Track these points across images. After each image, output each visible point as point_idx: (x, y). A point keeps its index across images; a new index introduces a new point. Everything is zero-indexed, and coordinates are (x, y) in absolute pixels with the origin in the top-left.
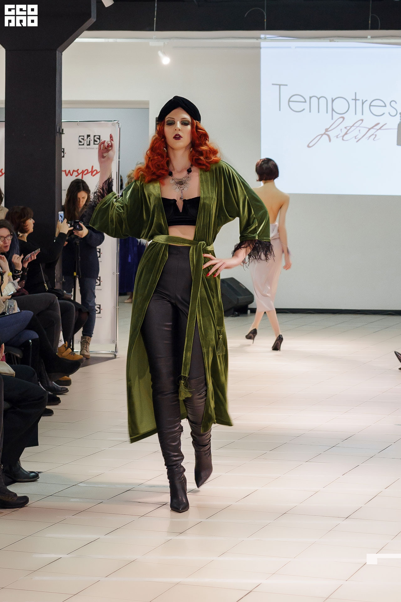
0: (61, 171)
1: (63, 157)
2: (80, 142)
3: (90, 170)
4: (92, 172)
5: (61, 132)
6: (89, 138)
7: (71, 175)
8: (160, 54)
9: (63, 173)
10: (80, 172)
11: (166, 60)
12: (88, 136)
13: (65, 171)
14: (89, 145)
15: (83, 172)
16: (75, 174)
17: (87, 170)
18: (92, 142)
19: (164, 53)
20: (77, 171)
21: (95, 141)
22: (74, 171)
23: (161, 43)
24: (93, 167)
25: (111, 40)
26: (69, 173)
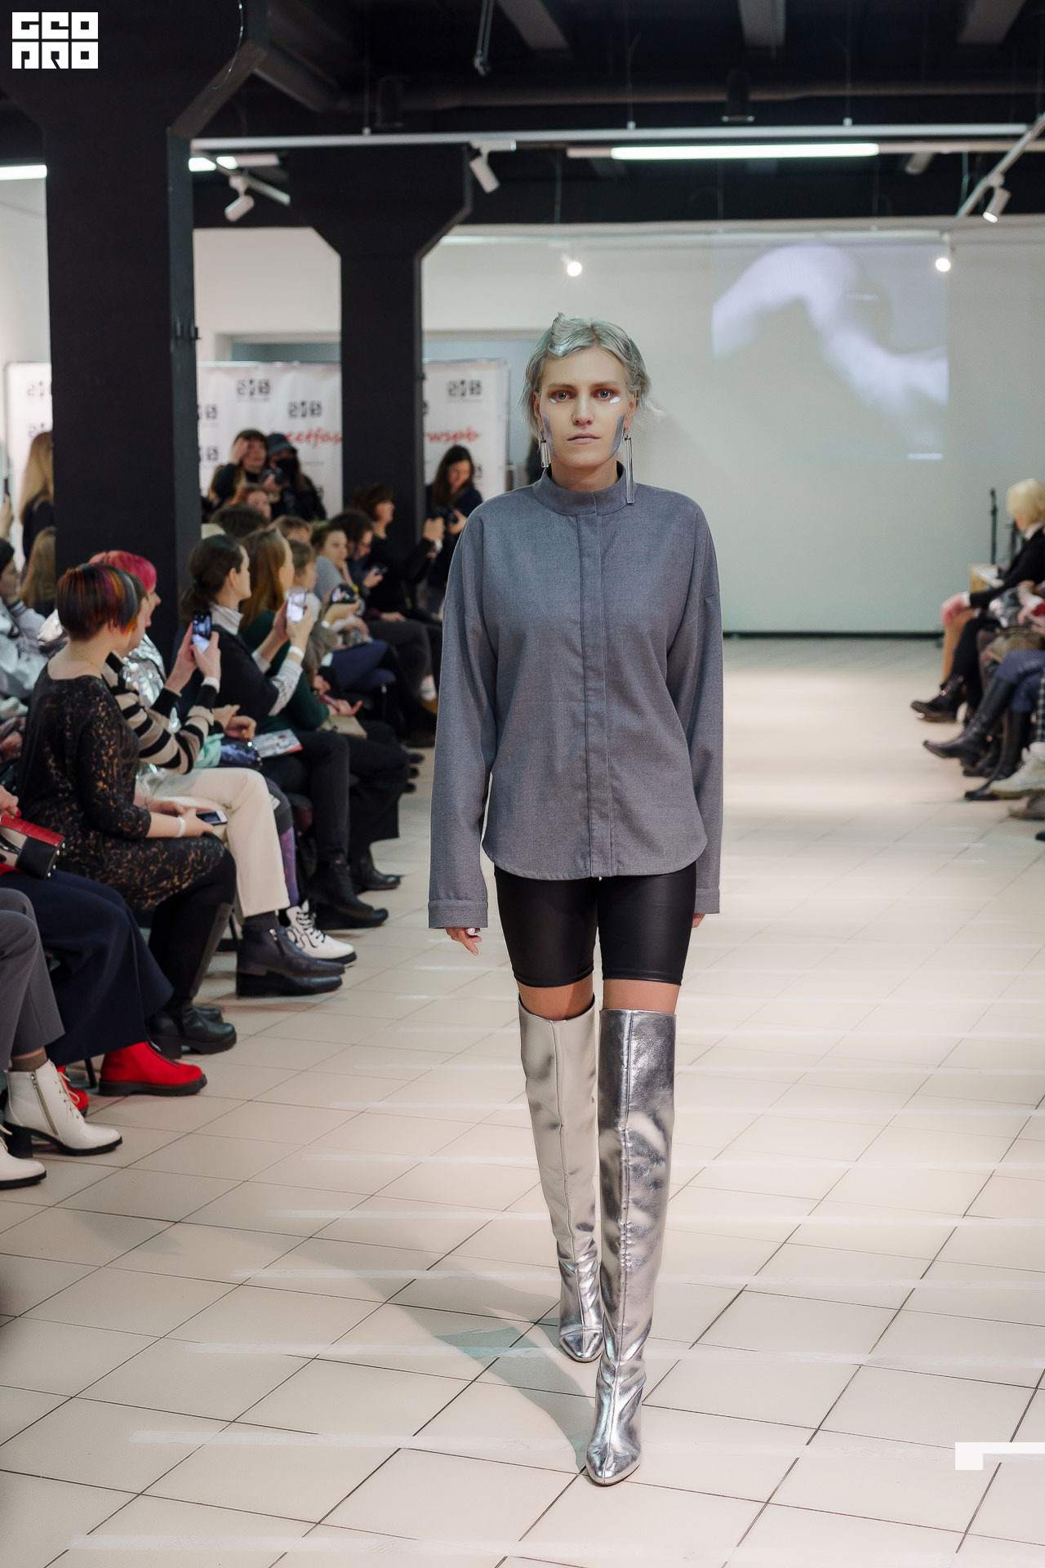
0: (422, 434)
1: (426, 413)
2: (450, 391)
3: (465, 431)
4: (469, 435)
5: (422, 378)
6: (465, 386)
7: (439, 439)
8: (565, 258)
9: (427, 441)
10: (451, 434)
11: (574, 269)
12: (463, 383)
13: (429, 435)
14: (463, 394)
15: (455, 436)
16: (444, 438)
17: (460, 434)
18: (468, 392)
19: (572, 258)
20: (446, 434)
21: (472, 390)
22: (442, 435)
23: (566, 244)
24: (469, 429)
25: (493, 240)
26: (435, 438)
